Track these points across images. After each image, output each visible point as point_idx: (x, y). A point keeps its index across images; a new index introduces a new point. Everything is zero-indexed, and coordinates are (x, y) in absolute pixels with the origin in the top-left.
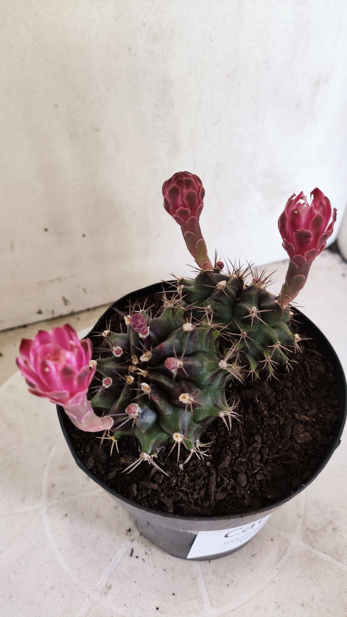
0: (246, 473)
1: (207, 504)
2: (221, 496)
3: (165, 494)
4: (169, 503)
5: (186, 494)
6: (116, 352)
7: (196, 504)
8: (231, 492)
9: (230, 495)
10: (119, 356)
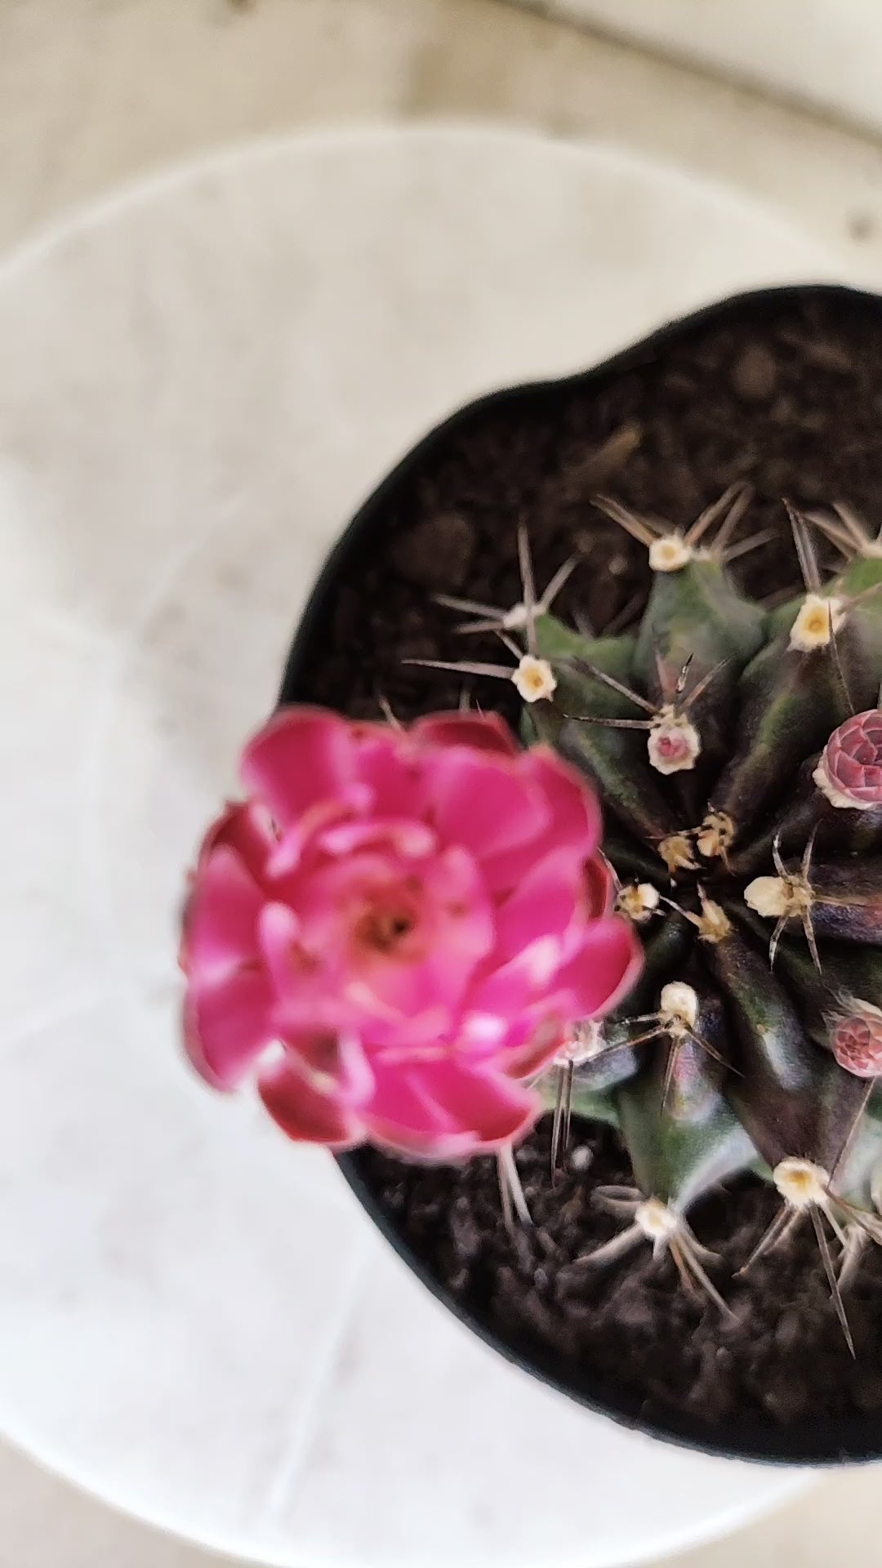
0: (757, 1300)
1: (578, 1311)
2: (636, 1315)
3: (473, 1200)
4: (466, 1240)
5: (539, 1253)
6: (665, 742)
7: (548, 1296)
8: (676, 1321)
9: (663, 1327)
10: (666, 769)
